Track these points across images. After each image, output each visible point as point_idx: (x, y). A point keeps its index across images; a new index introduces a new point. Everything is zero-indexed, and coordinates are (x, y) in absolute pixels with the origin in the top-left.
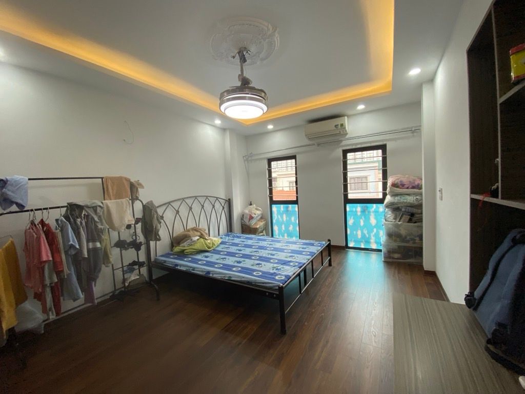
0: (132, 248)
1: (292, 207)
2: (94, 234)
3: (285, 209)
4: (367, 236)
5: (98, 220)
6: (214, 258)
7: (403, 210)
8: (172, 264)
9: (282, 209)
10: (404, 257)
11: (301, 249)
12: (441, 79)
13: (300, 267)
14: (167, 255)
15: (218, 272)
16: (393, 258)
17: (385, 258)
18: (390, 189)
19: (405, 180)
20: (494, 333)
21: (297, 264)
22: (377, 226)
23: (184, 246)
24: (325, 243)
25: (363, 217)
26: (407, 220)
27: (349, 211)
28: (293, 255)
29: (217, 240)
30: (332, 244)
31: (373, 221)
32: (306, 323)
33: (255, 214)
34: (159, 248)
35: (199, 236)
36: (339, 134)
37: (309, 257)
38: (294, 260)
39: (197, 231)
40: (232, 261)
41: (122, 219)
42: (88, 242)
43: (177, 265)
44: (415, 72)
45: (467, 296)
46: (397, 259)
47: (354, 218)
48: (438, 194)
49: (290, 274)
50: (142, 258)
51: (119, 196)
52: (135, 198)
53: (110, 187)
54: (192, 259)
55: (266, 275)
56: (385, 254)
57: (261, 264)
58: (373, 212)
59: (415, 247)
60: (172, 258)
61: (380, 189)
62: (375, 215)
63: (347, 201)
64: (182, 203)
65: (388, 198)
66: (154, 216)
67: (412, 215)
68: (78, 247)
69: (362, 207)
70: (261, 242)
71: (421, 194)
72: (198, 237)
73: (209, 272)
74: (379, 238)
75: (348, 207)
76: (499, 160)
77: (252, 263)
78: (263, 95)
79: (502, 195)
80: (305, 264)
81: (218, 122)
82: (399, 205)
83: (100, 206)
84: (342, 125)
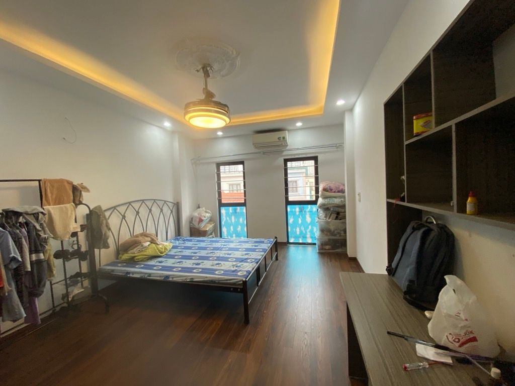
0: (75, 258)
1: (240, 209)
2: (37, 245)
3: (234, 211)
4: (304, 232)
5: (40, 229)
6: (169, 262)
7: (332, 209)
8: (122, 272)
9: (231, 211)
10: (333, 248)
11: (254, 247)
12: (358, 109)
13: (257, 263)
14: (113, 264)
15: (178, 275)
16: (325, 249)
17: (319, 250)
18: (322, 193)
19: (333, 186)
20: (409, 287)
21: (254, 260)
22: (312, 223)
23: (135, 252)
24: (273, 240)
25: (301, 216)
26: (335, 217)
27: (290, 212)
28: (248, 252)
29: (168, 245)
30: (278, 241)
31: (308, 219)
32: (265, 311)
33: (205, 217)
34: (104, 257)
35: (149, 241)
36: (281, 145)
37: (262, 253)
38: (250, 257)
39: (147, 236)
40: (190, 264)
41: (66, 226)
42: (31, 253)
43: (128, 273)
44: (340, 103)
45: (388, 267)
46: (328, 250)
47: (293, 218)
48: (357, 197)
49: (250, 269)
50: (85, 269)
51: (59, 201)
52: (78, 203)
53: (48, 190)
54: (145, 265)
55: (228, 273)
56: (319, 246)
57: (220, 264)
58: (308, 212)
59: (341, 239)
60: (120, 267)
61: (313, 193)
62: (310, 214)
63: (288, 203)
64: (128, 207)
65: (320, 201)
66: (102, 221)
67: (338, 213)
68: (20, 260)
69: (300, 208)
70: (214, 243)
71: (344, 197)
72: (149, 243)
73: (167, 277)
74: (313, 233)
75: (289, 208)
76: (404, 177)
77: (211, 264)
78: (226, 109)
79: (407, 200)
80: (260, 259)
81: (167, 124)
82: (329, 206)
83: (42, 213)
84: (284, 138)
